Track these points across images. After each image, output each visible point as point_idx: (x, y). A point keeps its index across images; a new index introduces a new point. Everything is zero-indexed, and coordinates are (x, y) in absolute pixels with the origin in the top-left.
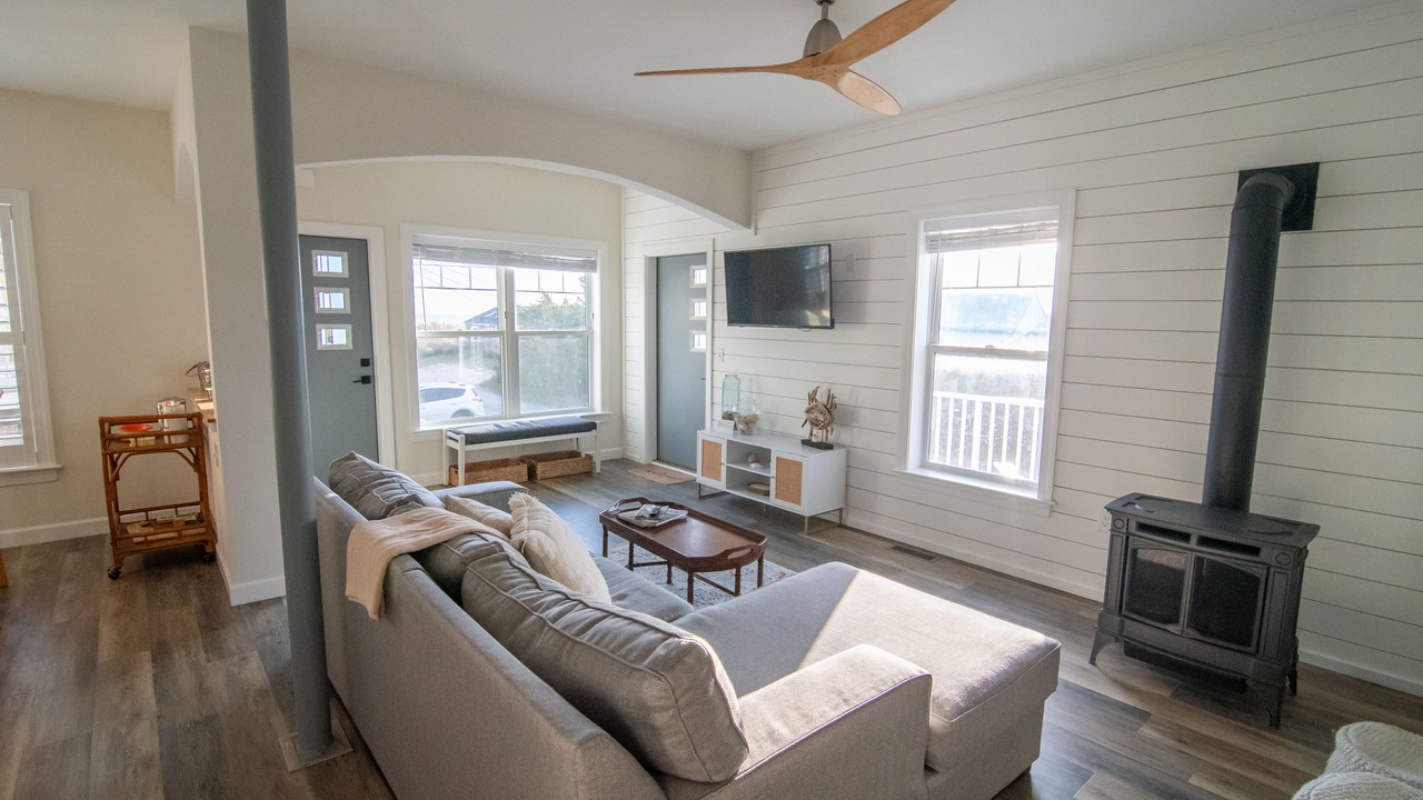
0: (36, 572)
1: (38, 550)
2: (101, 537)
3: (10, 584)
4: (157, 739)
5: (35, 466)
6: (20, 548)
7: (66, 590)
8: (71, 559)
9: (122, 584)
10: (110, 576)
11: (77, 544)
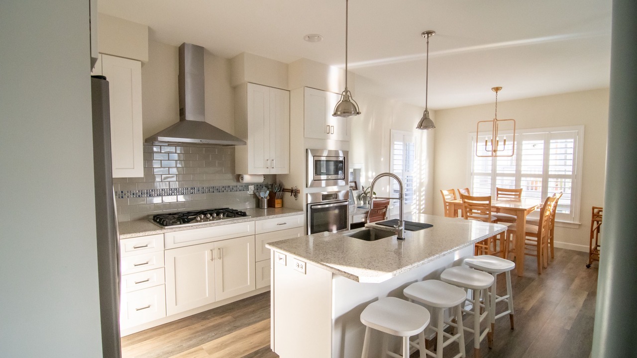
0: (563, 257)
1: (566, 251)
2: (585, 253)
3: (555, 258)
4: (576, 315)
5: (572, 222)
6: (562, 249)
7: (570, 265)
8: (576, 257)
9: (590, 270)
10: (587, 266)
11: (580, 253)
